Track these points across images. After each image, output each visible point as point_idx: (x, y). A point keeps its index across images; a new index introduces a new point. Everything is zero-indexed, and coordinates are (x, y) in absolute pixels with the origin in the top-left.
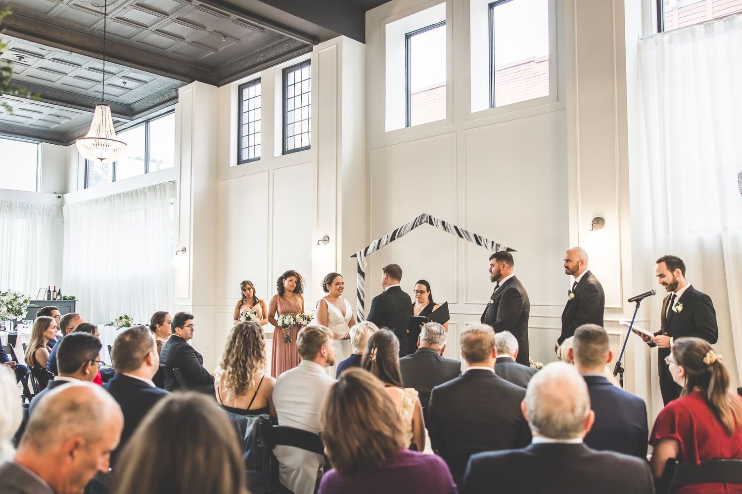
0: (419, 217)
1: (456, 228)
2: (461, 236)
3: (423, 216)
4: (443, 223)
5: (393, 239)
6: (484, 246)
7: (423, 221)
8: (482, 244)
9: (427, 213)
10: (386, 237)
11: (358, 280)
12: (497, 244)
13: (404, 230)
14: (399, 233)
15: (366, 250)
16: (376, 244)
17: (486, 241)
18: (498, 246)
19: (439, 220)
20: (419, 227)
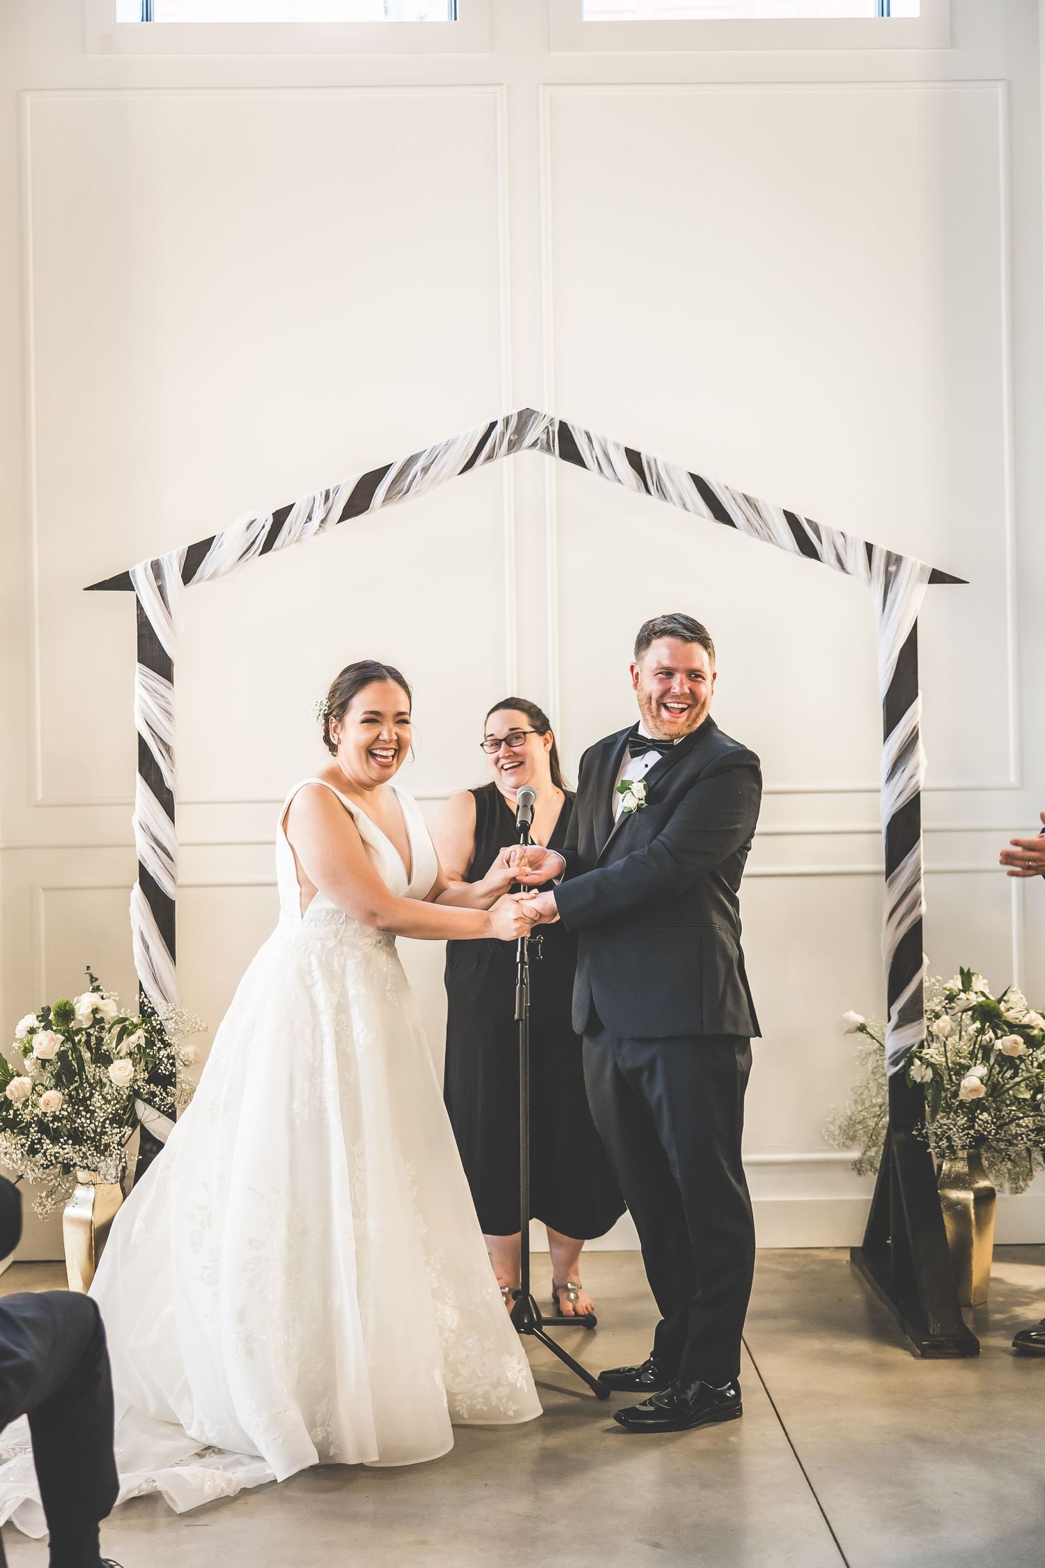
0: (507, 421)
1: (698, 480)
2: (721, 515)
3: (525, 417)
4: (634, 458)
5: (359, 502)
6: (833, 559)
7: (529, 440)
8: (824, 549)
9: (552, 409)
10: (320, 500)
11: (139, 691)
12: (889, 554)
13: (425, 470)
14: (395, 482)
15: (196, 556)
16: (256, 528)
17: (840, 542)
18: (893, 560)
19: (617, 446)
20: (505, 462)
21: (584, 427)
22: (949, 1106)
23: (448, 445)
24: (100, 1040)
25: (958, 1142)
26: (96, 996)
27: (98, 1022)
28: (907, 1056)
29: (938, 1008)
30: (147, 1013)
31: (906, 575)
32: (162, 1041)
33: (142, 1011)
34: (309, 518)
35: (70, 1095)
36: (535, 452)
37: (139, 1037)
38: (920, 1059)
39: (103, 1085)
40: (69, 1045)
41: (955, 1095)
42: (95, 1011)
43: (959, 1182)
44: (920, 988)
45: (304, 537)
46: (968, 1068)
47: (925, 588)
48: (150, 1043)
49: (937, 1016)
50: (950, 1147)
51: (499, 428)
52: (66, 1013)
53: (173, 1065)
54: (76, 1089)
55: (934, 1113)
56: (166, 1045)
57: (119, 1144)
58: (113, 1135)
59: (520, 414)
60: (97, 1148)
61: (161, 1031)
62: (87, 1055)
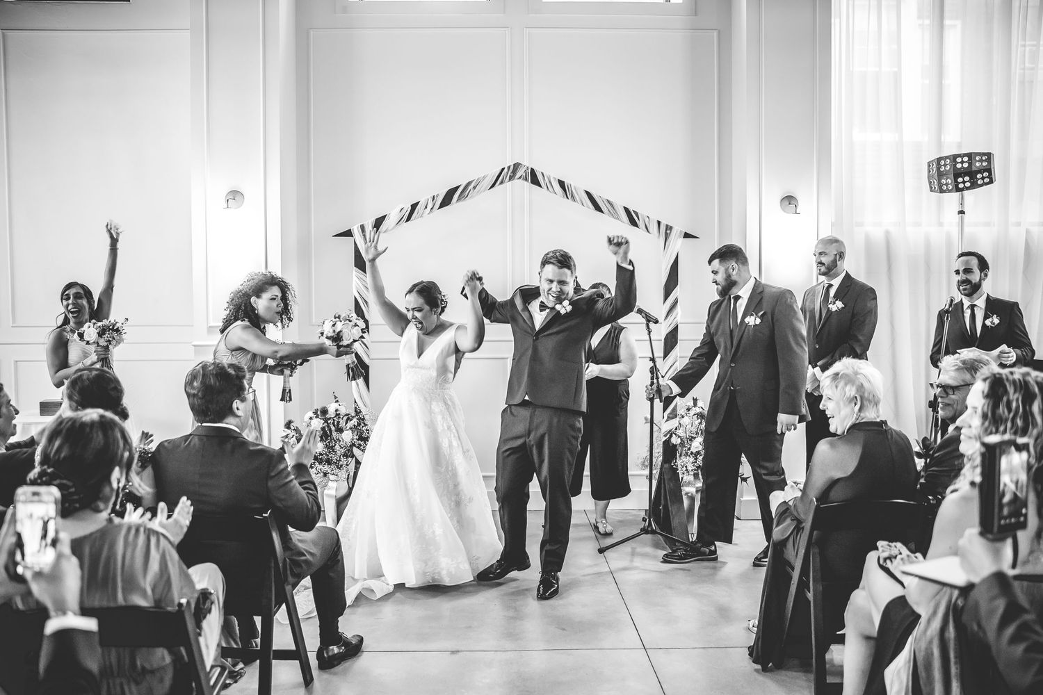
0: (509, 167)
1: (588, 194)
2: (598, 208)
3: (517, 166)
4: (562, 184)
5: (447, 201)
6: (644, 228)
7: (518, 176)
8: (640, 223)
9: (527, 163)
10: (431, 200)
11: (355, 278)
12: (667, 226)
13: (475, 188)
14: (462, 192)
15: (378, 223)
16: (404, 211)
17: (647, 220)
18: (669, 228)
19: (555, 179)
20: (508, 185)
21: (541, 171)
22: (687, 453)
23: (484, 178)
24: (338, 422)
25: (690, 468)
26: (337, 404)
27: (337, 415)
28: (671, 433)
29: (683, 414)
30: (358, 412)
31: (674, 233)
32: (364, 423)
33: (356, 411)
34: (426, 207)
35: (326, 445)
36: (521, 180)
37: (355, 421)
38: (676, 434)
39: (340, 441)
40: (326, 424)
41: (689, 449)
42: (336, 410)
43: (689, 484)
44: (676, 406)
45: (424, 215)
46: (695, 438)
47: (681, 240)
48: (359, 424)
49: (683, 417)
50: (687, 470)
51: (505, 171)
52: (324, 411)
53: (368, 433)
54: (329, 442)
55: (681, 456)
56: (366, 425)
57: (347, 465)
58: (344, 461)
59: (514, 165)
60: (337, 467)
61: (363, 419)
62: (333, 428)
